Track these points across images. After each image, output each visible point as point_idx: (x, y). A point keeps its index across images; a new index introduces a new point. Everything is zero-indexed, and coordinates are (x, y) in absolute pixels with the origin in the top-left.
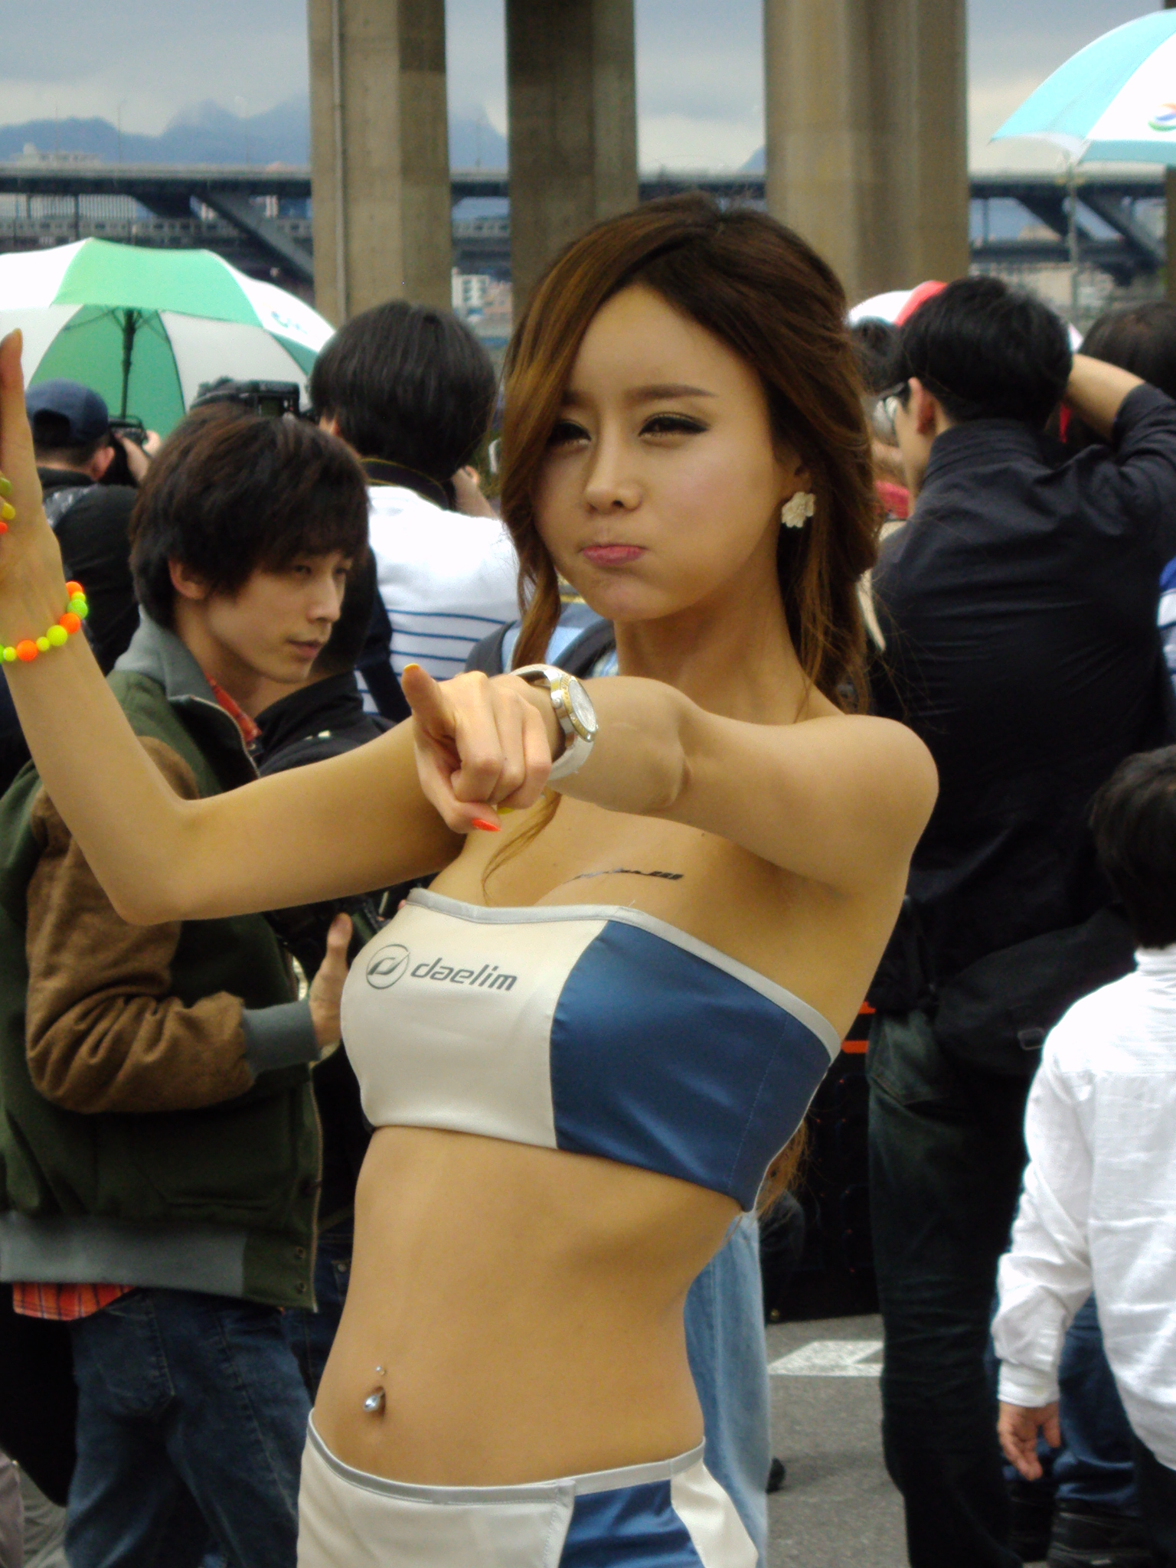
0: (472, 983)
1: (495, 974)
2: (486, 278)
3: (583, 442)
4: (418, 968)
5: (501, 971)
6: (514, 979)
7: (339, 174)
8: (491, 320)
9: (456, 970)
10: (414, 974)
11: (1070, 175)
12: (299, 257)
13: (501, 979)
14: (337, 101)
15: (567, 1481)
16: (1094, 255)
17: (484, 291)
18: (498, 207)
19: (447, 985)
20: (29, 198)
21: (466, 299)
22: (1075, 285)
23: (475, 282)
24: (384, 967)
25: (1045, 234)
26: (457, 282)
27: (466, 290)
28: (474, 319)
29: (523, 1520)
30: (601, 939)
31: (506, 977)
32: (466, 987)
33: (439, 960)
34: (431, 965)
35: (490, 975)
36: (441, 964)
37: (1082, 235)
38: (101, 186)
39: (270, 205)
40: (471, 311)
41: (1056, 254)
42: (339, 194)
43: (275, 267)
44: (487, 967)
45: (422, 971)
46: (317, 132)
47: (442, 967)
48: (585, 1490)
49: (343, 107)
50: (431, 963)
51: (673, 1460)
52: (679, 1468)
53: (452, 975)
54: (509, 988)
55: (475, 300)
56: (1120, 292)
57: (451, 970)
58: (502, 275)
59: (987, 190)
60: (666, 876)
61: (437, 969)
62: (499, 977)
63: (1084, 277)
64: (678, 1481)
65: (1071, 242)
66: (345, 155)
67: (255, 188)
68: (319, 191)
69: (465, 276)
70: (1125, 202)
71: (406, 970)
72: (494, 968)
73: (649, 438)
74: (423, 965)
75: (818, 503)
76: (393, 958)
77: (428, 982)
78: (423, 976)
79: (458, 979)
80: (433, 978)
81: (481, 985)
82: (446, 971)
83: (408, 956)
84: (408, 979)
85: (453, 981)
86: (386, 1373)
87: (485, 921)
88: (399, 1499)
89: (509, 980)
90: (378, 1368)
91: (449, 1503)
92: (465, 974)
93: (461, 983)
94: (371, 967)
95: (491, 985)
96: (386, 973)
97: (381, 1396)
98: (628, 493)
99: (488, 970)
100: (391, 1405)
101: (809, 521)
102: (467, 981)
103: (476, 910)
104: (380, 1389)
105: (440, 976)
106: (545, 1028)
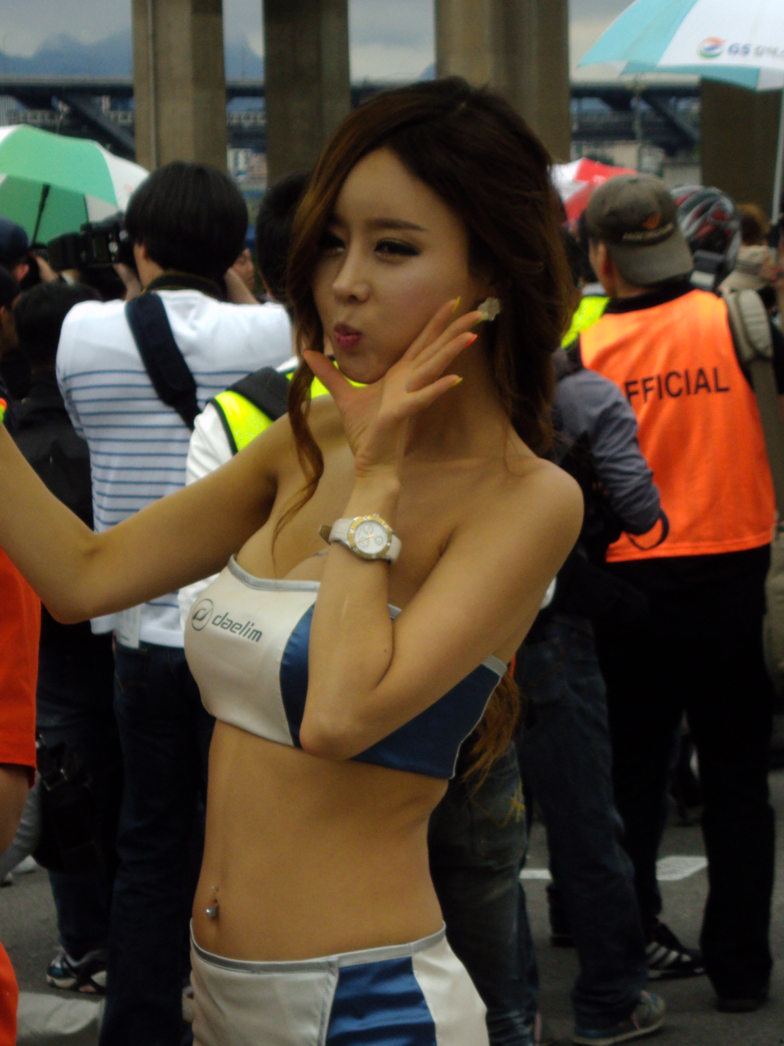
0: (240, 633)
1: (252, 629)
2: (249, 152)
3: (340, 250)
4: (216, 618)
5: (256, 627)
6: (261, 633)
7: (151, 81)
8: (253, 179)
9: (234, 623)
10: (213, 623)
11: (635, 82)
12: (125, 138)
13: (255, 633)
14: (150, 32)
15: (333, 958)
16: (652, 137)
17: (247, 160)
18: (257, 104)
19: (227, 632)
21: (236, 164)
22: (640, 156)
23: (242, 155)
24: (200, 615)
26: (230, 154)
27: (236, 159)
28: (241, 178)
29: (308, 984)
31: (257, 632)
32: (236, 635)
33: (227, 614)
35: (250, 629)
36: (228, 617)
39: (105, 103)
40: (239, 173)
41: (625, 135)
42: (152, 95)
44: (249, 623)
45: (218, 621)
46: (137, 54)
47: (228, 620)
48: (347, 963)
49: (155, 36)
50: (223, 615)
51: (412, 944)
52: (418, 949)
53: (232, 626)
54: (258, 640)
55: (242, 166)
56: (668, 161)
57: (232, 622)
58: (259, 149)
59: (582, 92)
61: (225, 621)
62: (254, 631)
63: (646, 150)
64: (419, 957)
65: (637, 128)
66: (156, 69)
67: (95, 91)
68: (139, 92)
69: (235, 150)
70: (672, 101)
71: (210, 617)
72: (253, 625)
73: (379, 254)
74: (218, 616)
75: (504, 306)
76: (204, 610)
77: (219, 628)
78: (217, 625)
79: (234, 629)
80: (222, 627)
81: (244, 635)
82: (229, 623)
83: (212, 609)
84: (210, 626)
85: (231, 630)
86: (217, 890)
87: (257, 586)
88: (232, 971)
89: (258, 634)
90: (213, 888)
91: (262, 972)
92: (238, 626)
93: (234, 632)
94: (194, 613)
95: (249, 637)
96: (201, 619)
97: (216, 905)
98: (359, 290)
99: (250, 626)
100: (221, 911)
101: (497, 317)
102: (238, 632)
103: (253, 578)
104: (215, 901)
105: (225, 626)
106: (277, 670)
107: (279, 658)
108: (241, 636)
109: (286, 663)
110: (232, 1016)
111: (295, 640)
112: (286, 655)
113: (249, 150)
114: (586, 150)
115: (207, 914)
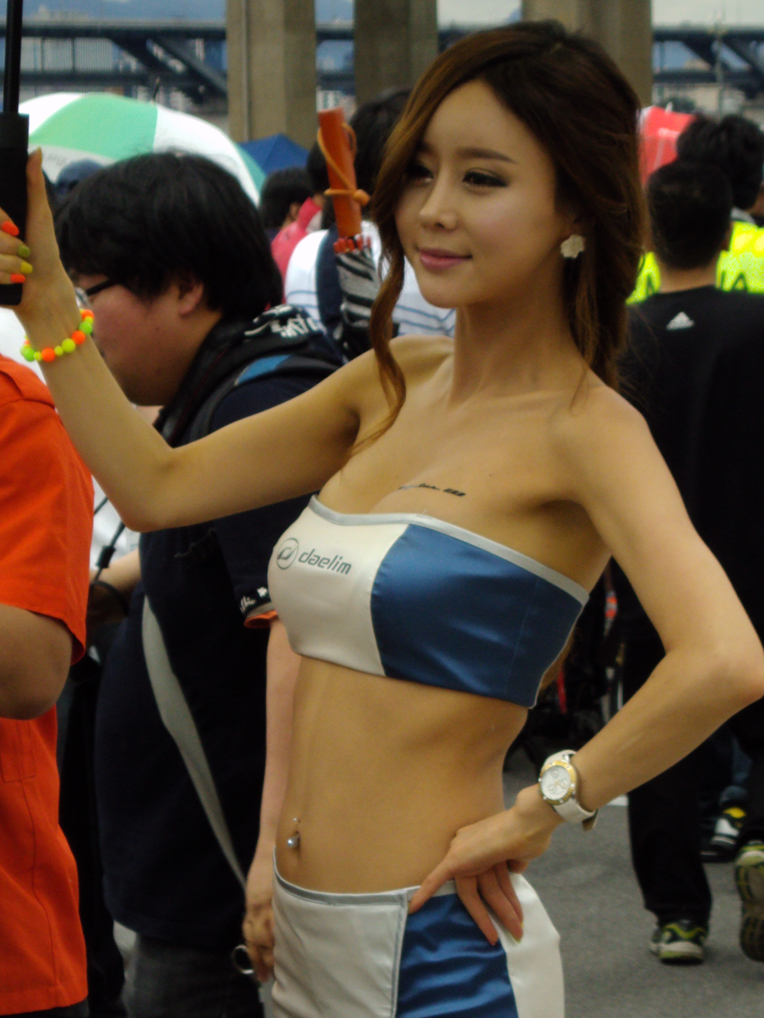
0: (329, 568)
1: (341, 562)
2: (338, 94)
3: (428, 180)
4: (302, 556)
5: (345, 560)
6: (350, 566)
7: (244, 25)
9: (321, 558)
10: (300, 560)
11: (716, 26)
12: (218, 81)
13: (343, 566)
15: (404, 891)
16: (733, 79)
17: (336, 100)
18: (347, 48)
19: (315, 568)
20: (43, 42)
21: (325, 104)
22: (721, 99)
23: (331, 96)
24: (285, 554)
25: (700, 65)
26: (320, 96)
27: (325, 100)
29: (382, 916)
30: (404, 538)
31: (346, 565)
32: (325, 570)
33: (313, 550)
34: (309, 553)
35: (338, 563)
36: (315, 553)
37: (725, 67)
38: (89, 33)
39: (199, 48)
41: (706, 78)
42: (244, 38)
43: (202, 85)
44: (336, 557)
45: (304, 558)
47: (315, 556)
53: (319, 561)
54: (347, 572)
55: (331, 106)
56: (749, 103)
57: (319, 558)
58: (348, 91)
59: (664, 36)
60: (455, 492)
61: (312, 557)
62: (343, 564)
63: (727, 93)
65: (718, 71)
66: (248, 15)
67: (189, 34)
68: (231, 36)
69: (325, 92)
70: (753, 44)
71: (296, 557)
72: (341, 558)
73: (467, 185)
74: (305, 554)
75: (587, 244)
76: (289, 548)
77: (306, 566)
78: (304, 562)
79: (322, 564)
80: (309, 563)
81: (333, 569)
82: (316, 559)
83: (298, 547)
84: (297, 563)
85: (319, 565)
86: (299, 821)
87: (342, 523)
88: (309, 901)
89: (347, 567)
90: (295, 819)
91: (337, 904)
92: (326, 561)
93: (323, 567)
94: (279, 554)
95: (338, 570)
96: (286, 558)
97: (297, 837)
98: (448, 219)
99: (338, 560)
100: (303, 842)
101: (580, 255)
102: (326, 566)
103: (338, 515)
104: (297, 833)
105: (313, 562)
106: (367, 601)
107: (369, 588)
108: (330, 570)
109: (376, 592)
110: (310, 945)
111: (384, 570)
112: (376, 585)
113: (338, 92)
114: (668, 93)
115: (289, 845)
